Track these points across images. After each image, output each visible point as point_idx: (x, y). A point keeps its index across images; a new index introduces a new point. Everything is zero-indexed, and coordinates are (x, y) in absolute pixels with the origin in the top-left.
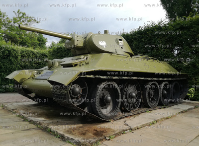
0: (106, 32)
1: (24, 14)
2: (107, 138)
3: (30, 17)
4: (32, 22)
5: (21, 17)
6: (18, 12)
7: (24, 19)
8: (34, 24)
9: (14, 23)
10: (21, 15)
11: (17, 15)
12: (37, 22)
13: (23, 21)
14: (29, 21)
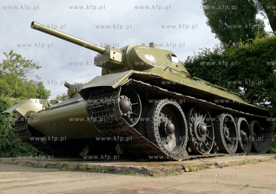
0: (151, 45)
1: (19, 56)
2: (187, 170)
3: (28, 61)
4: (29, 68)
5: (14, 61)
6: (11, 53)
7: (18, 64)
8: (33, 70)
9: (4, 68)
10: (15, 58)
11: (9, 57)
12: (38, 68)
13: (17, 67)
14: (25, 66)
